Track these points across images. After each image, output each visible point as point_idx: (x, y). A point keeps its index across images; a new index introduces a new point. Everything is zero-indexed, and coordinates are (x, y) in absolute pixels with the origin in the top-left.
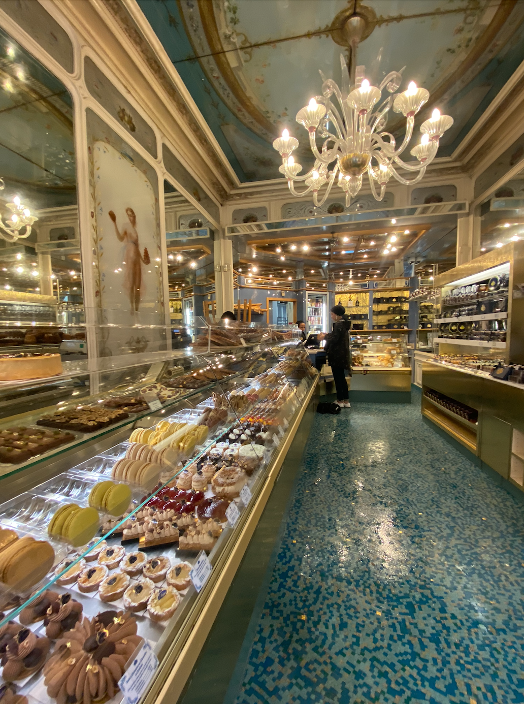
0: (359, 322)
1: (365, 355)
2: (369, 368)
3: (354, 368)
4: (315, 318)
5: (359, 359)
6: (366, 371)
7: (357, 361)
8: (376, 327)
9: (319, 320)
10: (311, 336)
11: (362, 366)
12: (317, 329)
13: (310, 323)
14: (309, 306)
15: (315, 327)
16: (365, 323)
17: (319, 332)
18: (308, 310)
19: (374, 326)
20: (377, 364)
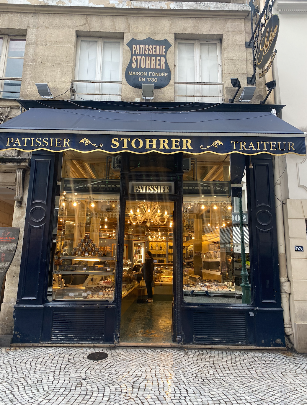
0: (162, 259)
1: (162, 277)
2: (162, 283)
3: (156, 283)
4: (138, 255)
5: (159, 278)
6: (161, 284)
7: (157, 279)
8: (170, 262)
9: (140, 257)
10: (136, 265)
11: (160, 281)
12: (139, 262)
13: (135, 258)
14: (135, 249)
15: (138, 261)
16: (165, 259)
17: (140, 264)
18: (134, 251)
19: (169, 261)
20: (167, 281)
